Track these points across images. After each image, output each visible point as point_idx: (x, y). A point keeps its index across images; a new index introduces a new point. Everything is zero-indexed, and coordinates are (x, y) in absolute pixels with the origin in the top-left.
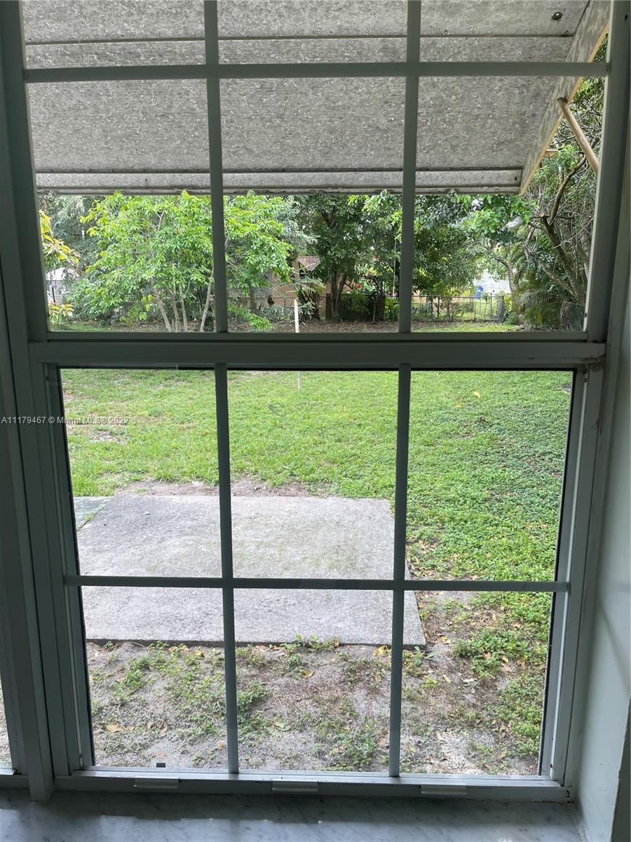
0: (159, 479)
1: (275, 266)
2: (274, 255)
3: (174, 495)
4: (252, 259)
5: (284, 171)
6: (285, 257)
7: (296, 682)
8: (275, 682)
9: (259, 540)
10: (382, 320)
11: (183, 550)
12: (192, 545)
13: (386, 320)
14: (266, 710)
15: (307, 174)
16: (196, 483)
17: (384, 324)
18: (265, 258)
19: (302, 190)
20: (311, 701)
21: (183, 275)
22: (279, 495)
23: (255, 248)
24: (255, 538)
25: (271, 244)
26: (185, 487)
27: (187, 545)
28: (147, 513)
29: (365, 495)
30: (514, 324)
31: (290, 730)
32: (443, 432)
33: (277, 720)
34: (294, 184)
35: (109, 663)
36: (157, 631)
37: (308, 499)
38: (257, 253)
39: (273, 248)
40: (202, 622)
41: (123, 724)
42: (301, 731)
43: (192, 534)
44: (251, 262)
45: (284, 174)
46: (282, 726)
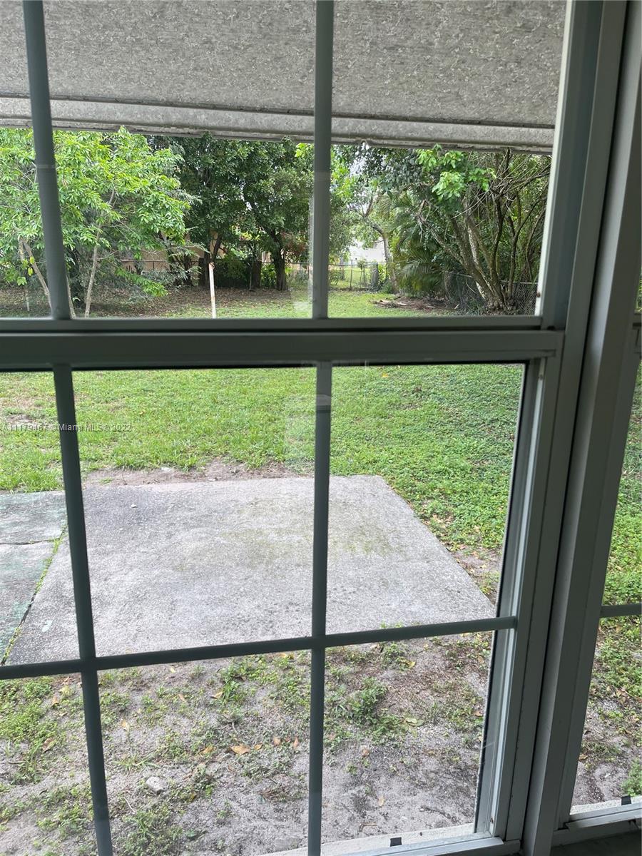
0: (121, 467)
1: (171, 225)
2: (169, 213)
3: (149, 483)
4: (147, 218)
5: (480, 123)
6: (181, 216)
7: (404, 674)
8: (382, 676)
9: (275, 526)
10: (258, 287)
11: (202, 544)
12: (207, 538)
13: (262, 287)
14: (390, 707)
15: (503, 128)
16: (166, 469)
17: (261, 292)
18: (160, 217)
19: (492, 147)
20: (429, 691)
21: (70, 234)
22: (264, 477)
23: (148, 205)
24: (270, 524)
25: (164, 202)
26: (154, 475)
27: (201, 538)
28: (133, 505)
29: (355, 472)
30: (390, 293)
31: (423, 724)
32: (389, 403)
33: (407, 716)
34: (486, 139)
35: (193, 678)
36: (226, 636)
37: (297, 479)
38: (150, 211)
39: (167, 206)
40: (271, 622)
41: (246, 743)
42: (435, 724)
43: (199, 526)
44: (145, 219)
45: (479, 127)
46: (414, 721)
